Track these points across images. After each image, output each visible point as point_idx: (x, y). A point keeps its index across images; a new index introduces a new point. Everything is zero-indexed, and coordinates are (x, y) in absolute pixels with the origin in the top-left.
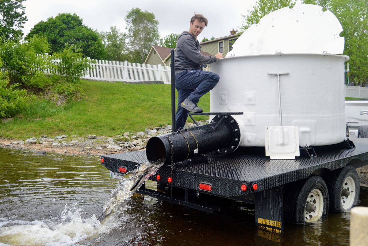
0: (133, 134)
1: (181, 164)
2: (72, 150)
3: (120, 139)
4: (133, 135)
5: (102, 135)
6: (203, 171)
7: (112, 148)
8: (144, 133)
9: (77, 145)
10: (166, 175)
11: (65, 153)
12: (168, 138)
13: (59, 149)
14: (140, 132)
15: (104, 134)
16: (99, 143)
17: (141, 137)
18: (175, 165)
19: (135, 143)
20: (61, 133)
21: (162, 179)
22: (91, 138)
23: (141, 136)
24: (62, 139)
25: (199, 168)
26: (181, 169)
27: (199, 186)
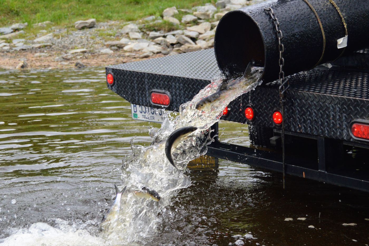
0: (187, 10)
1: (304, 76)
2: (39, 59)
3: (154, 26)
4: (186, 13)
5: (109, 18)
6: (362, 91)
7: (137, 49)
8: (216, 6)
9: (51, 46)
10: (267, 107)
11: (22, 67)
12: (267, 12)
13: (7, 59)
14: (203, 4)
15: (115, 15)
16: (103, 38)
17: (207, 18)
18: (290, 80)
19: (194, 35)
20: (9, 20)
21: (259, 117)
22: (83, 28)
23: (208, 16)
24: (14, 34)
25: (350, 86)
26: (304, 89)
27: (353, 131)
